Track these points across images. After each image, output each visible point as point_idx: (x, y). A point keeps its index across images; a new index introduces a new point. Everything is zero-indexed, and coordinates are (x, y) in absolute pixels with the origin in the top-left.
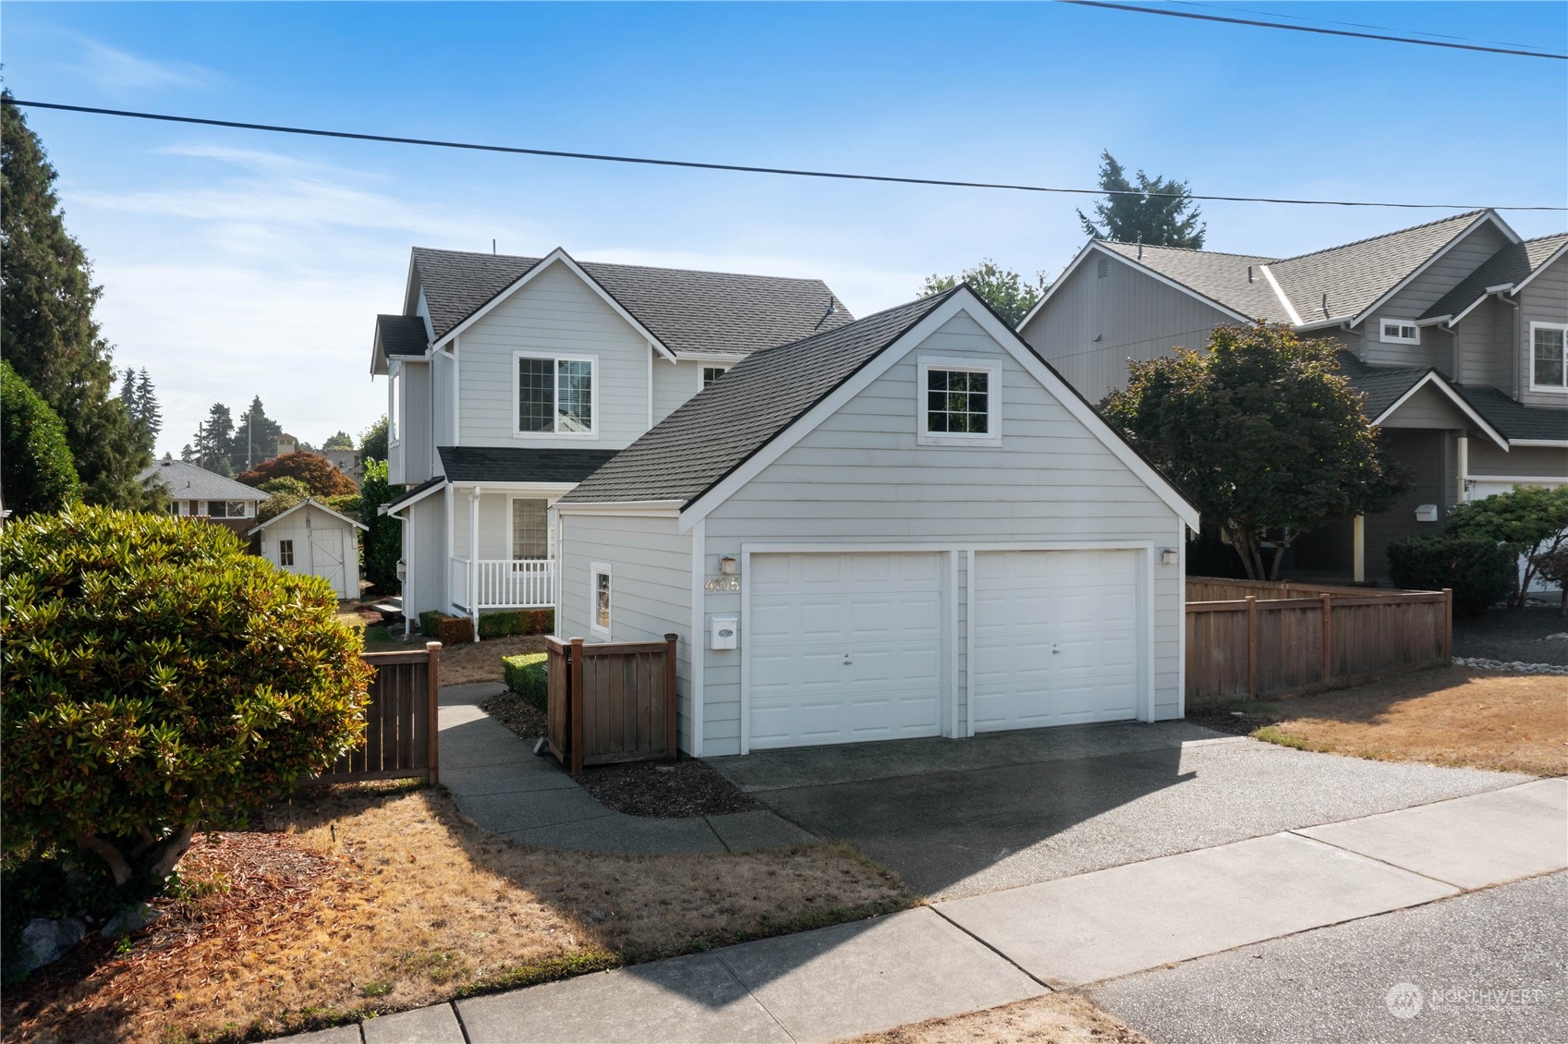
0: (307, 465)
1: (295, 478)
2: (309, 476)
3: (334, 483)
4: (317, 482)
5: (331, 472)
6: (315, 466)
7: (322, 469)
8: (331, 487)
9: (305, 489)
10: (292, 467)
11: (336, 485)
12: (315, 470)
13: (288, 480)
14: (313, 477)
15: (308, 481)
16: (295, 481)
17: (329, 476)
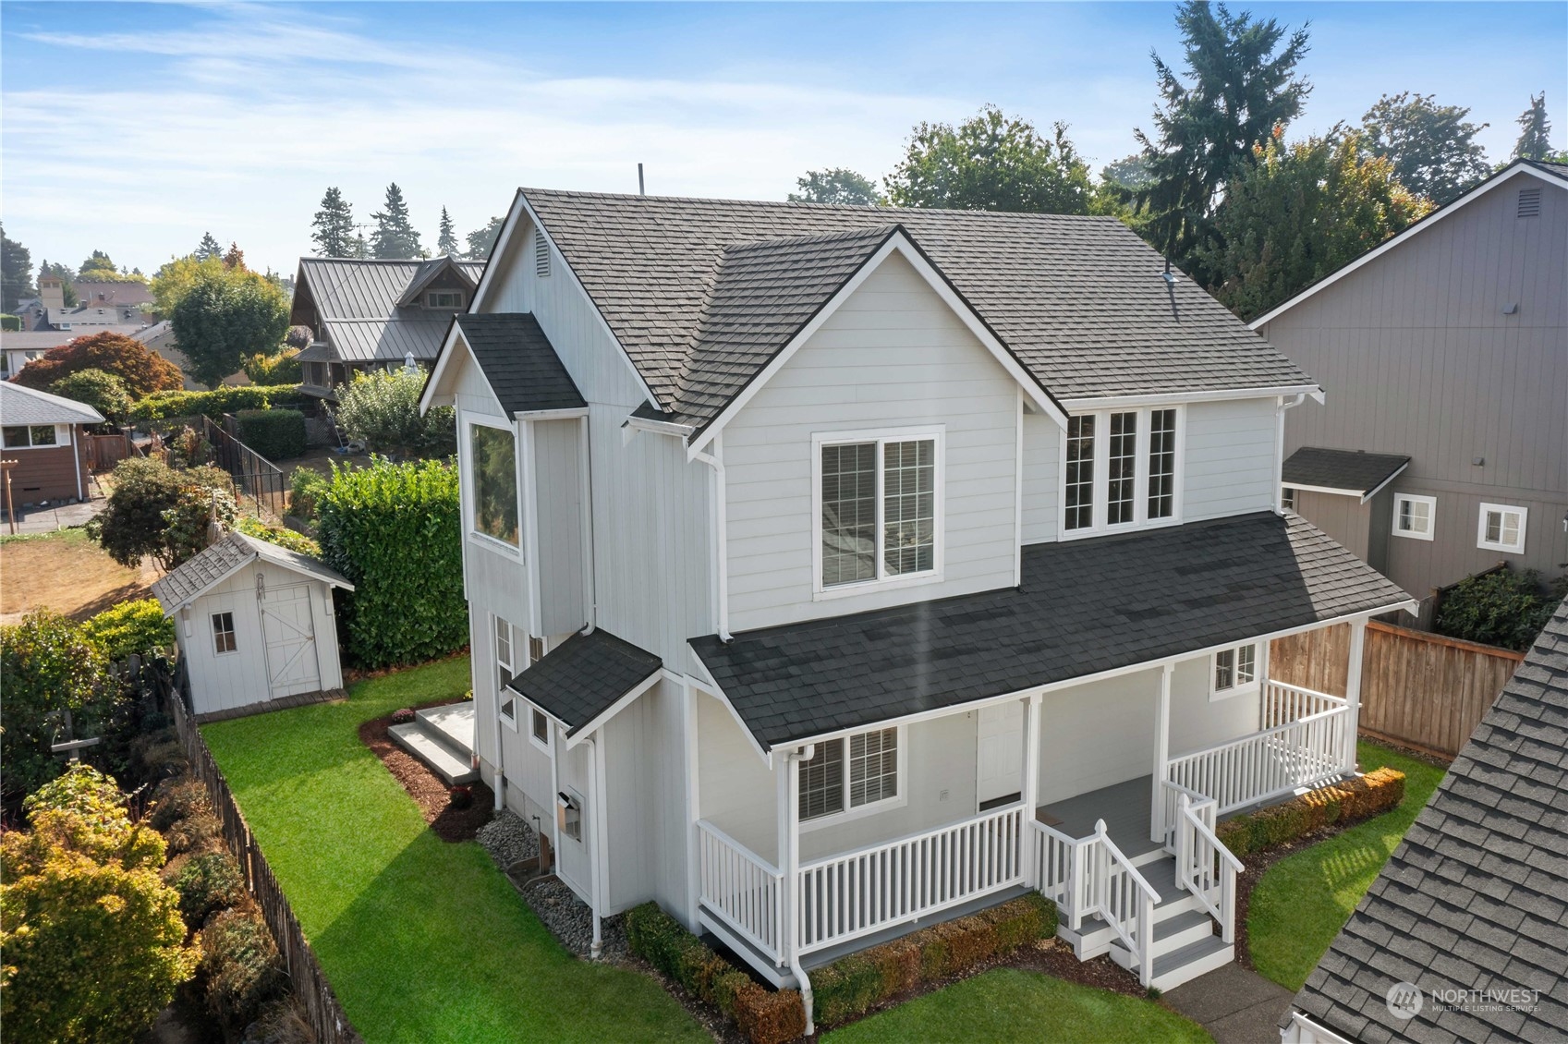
0: (117, 351)
1: (106, 371)
2: (121, 367)
3: (155, 373)
4: (133, 372)
5: (149, 358)
6: (127, 352)
7: (137, 355)
8: (151, 378)
9: (119, 384)
10: (98, 355)
11: (157, 375)
12: (129, 358)
13: (95, 374)
14: (126, 367)
15: (121, 373)
16: (105, 376)
17: (148, 365)
